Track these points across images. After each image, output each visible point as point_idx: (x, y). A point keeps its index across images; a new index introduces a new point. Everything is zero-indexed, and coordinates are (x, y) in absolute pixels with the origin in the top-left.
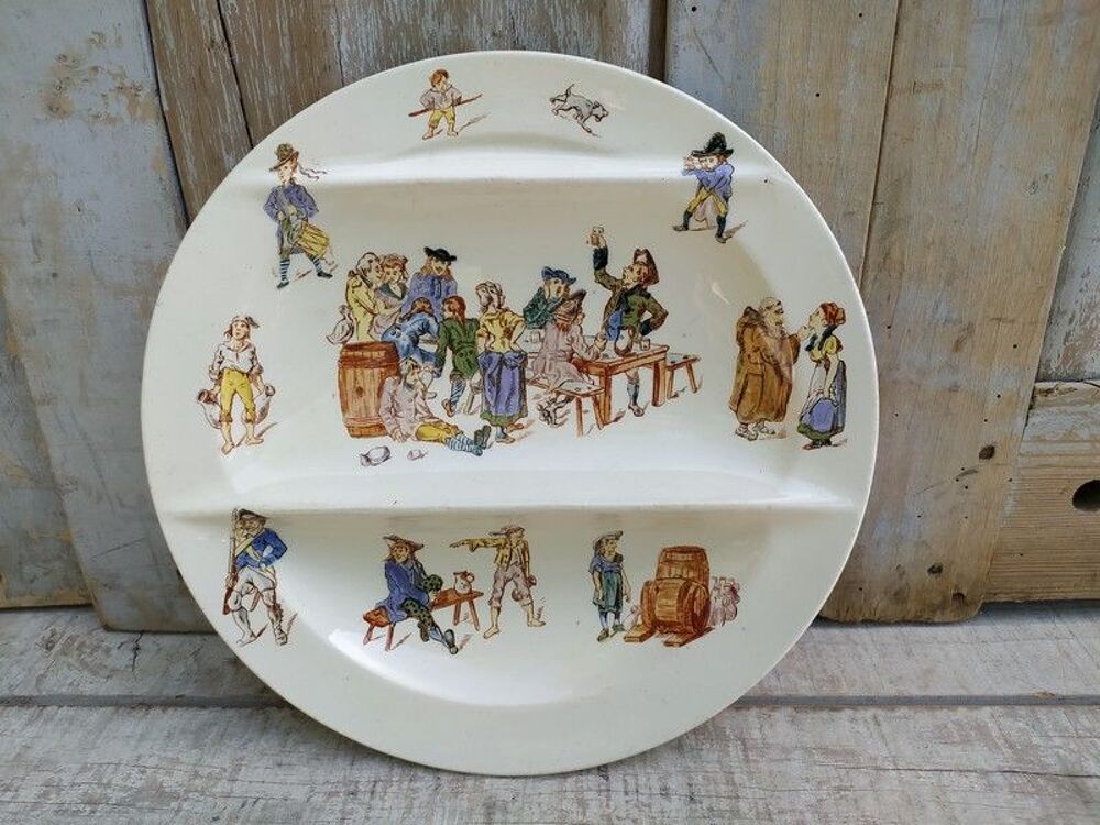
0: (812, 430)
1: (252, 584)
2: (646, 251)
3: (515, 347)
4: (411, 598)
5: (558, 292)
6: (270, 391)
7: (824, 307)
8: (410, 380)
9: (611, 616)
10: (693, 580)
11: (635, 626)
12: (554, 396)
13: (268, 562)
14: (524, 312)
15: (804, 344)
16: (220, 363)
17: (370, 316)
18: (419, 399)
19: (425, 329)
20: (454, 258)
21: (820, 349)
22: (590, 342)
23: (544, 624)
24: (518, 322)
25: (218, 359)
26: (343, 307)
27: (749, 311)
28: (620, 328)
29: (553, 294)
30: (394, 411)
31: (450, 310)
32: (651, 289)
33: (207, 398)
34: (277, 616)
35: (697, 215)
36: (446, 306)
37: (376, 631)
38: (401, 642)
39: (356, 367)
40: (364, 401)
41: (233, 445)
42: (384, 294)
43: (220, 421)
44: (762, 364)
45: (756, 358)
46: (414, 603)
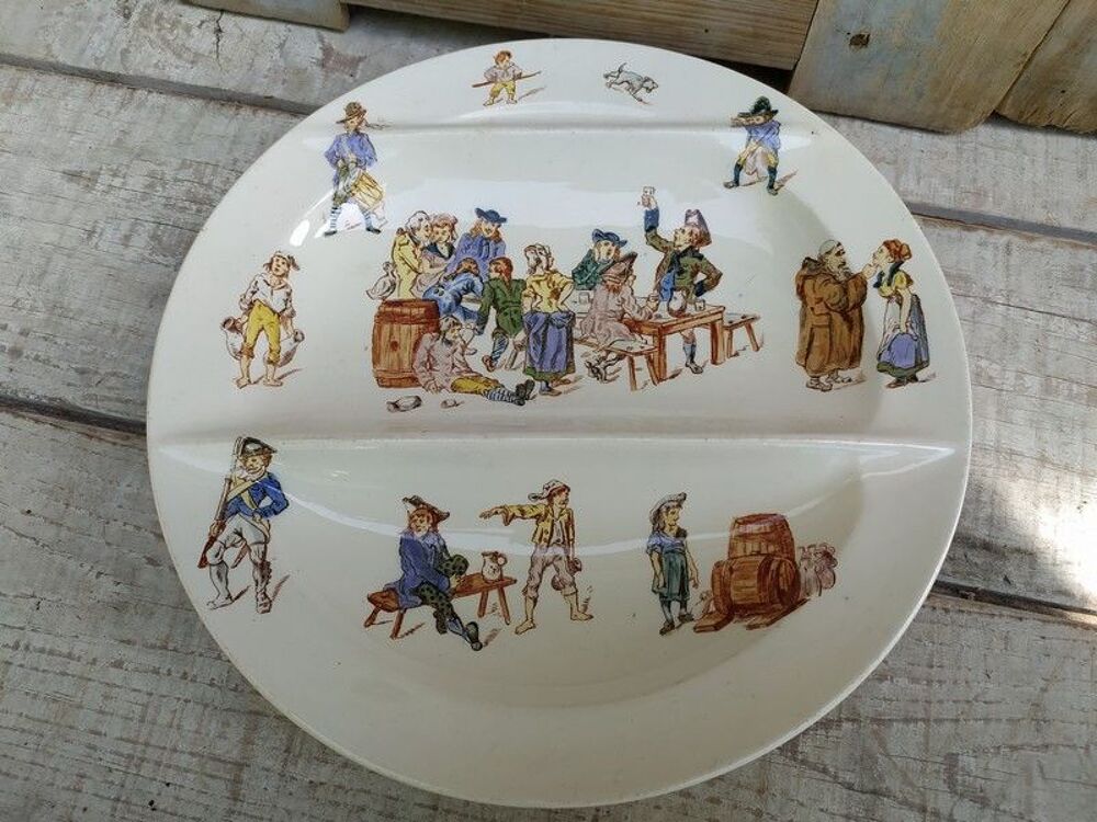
0: (894, 368)
1: (240, 534)
2: (698, 211)
3: (563, 308)
4: (428, 583)
5: (608, 254)
6: (299, 337)
7: (887, 244)
8: (449, 336)
9: (675, 606)
10: (774, 554)
11: (707, 614)
12: (603, 354)
13: (265, 513)
14: (573, 274)
15: (871, 281)
16: (254, 293)
17: (414, 274)
18: (457, 355)
19: (470, 288)
20: (504, 220)
21: (889, 285)
22: (642, 303)
23: (591, 617)
24: (566, 284)
25: (252, 289)
26: (388, 264)
27: (807, 262)
28: (673, 290)
29: (604, 256)
30: (430, 364)
31: (497, 271)
32: (703, 250)
33: (232, 326)
34: (263, 577)
35: (748, 168)
36: (493, 267)
37: (382, 615)
38: (412, 631)
39: (393, 322)
40: (398, 355)
41: (249, 381)
42: (430, 254)
43: (240, 352)
44: (828, 314)
45: (820, 309)
46: (432, 588)
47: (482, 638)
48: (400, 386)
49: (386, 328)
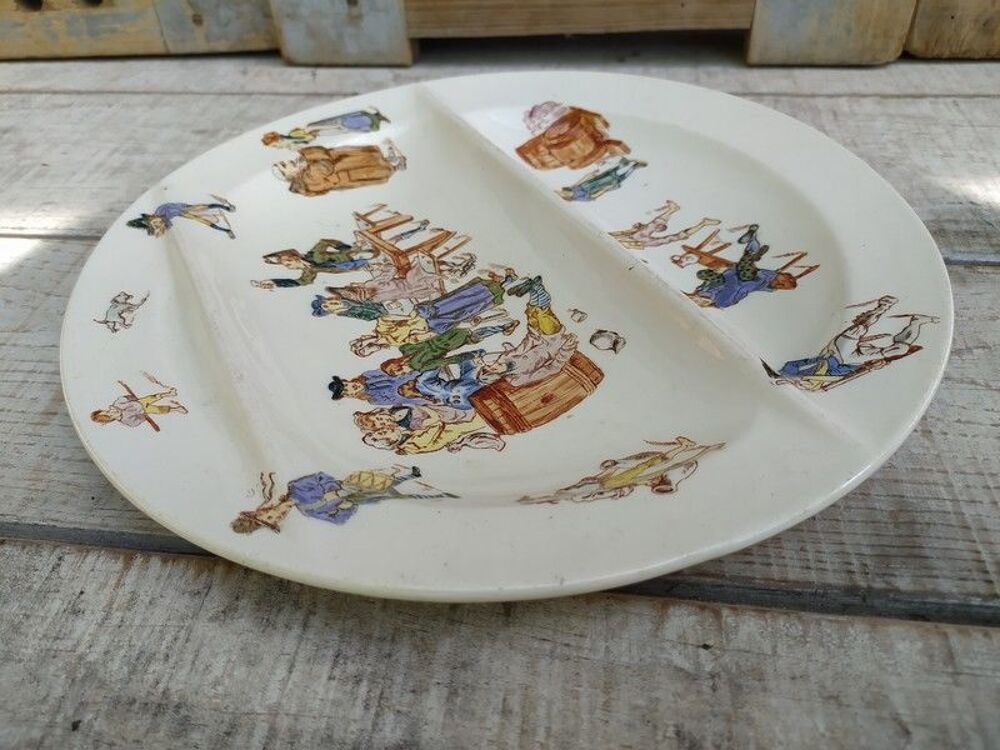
0: (373, 124)
2: (265, 257)
3: (414, 314)
4: (740, 279)
5: (336, 304)
7: (267, 144)
8: (504, 368)
9: (620, 172)
11: (613, 154)
12: (445, 272)
14: (371, 320)
17: (449, 427)
18: (519, 352)
19: (437, 380)
20: (335, 378)
21: (304, 138)
23: (668, 202)
24: (385, 321)
26: (451, 450)
27: (294, 189)
28: (353, 261)
29: (341, 306)
30: (547, 362)
31: (401, 369)
36: (398, 373)
38: (789, 255)
39: (520, 416)
42: (413, 423)
44: (337, 173)
45: (333, 179)
46: (742, 275)
49: (529, 418)
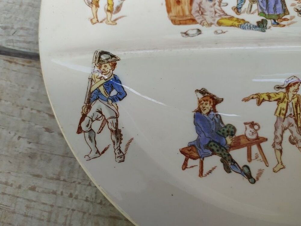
1: (100, 112)
4: (213, 141)
13: (114, 99)
18: (217, 6)
30: (201, 12)
34: (117, 139)
37: (191, 162)
38: (210, 172)
40: (182, 7)
41: (98, 21)
43: (91, 3)
46: (216, 144)
47: (254, 175)
48: (186, 24)
